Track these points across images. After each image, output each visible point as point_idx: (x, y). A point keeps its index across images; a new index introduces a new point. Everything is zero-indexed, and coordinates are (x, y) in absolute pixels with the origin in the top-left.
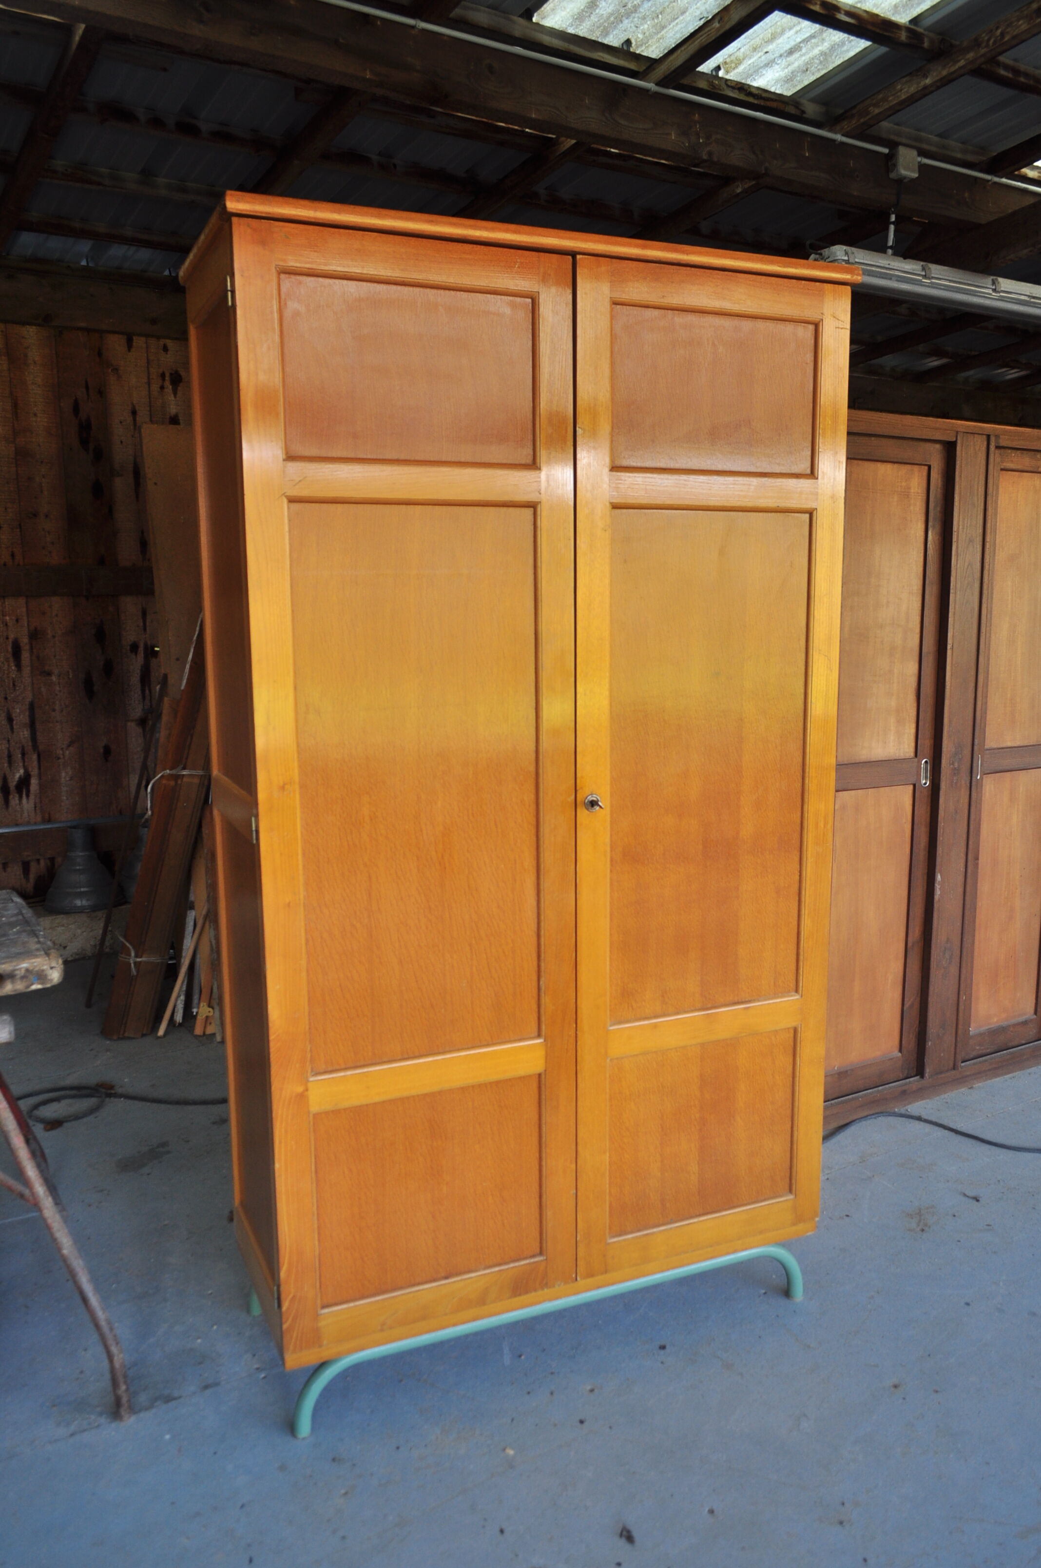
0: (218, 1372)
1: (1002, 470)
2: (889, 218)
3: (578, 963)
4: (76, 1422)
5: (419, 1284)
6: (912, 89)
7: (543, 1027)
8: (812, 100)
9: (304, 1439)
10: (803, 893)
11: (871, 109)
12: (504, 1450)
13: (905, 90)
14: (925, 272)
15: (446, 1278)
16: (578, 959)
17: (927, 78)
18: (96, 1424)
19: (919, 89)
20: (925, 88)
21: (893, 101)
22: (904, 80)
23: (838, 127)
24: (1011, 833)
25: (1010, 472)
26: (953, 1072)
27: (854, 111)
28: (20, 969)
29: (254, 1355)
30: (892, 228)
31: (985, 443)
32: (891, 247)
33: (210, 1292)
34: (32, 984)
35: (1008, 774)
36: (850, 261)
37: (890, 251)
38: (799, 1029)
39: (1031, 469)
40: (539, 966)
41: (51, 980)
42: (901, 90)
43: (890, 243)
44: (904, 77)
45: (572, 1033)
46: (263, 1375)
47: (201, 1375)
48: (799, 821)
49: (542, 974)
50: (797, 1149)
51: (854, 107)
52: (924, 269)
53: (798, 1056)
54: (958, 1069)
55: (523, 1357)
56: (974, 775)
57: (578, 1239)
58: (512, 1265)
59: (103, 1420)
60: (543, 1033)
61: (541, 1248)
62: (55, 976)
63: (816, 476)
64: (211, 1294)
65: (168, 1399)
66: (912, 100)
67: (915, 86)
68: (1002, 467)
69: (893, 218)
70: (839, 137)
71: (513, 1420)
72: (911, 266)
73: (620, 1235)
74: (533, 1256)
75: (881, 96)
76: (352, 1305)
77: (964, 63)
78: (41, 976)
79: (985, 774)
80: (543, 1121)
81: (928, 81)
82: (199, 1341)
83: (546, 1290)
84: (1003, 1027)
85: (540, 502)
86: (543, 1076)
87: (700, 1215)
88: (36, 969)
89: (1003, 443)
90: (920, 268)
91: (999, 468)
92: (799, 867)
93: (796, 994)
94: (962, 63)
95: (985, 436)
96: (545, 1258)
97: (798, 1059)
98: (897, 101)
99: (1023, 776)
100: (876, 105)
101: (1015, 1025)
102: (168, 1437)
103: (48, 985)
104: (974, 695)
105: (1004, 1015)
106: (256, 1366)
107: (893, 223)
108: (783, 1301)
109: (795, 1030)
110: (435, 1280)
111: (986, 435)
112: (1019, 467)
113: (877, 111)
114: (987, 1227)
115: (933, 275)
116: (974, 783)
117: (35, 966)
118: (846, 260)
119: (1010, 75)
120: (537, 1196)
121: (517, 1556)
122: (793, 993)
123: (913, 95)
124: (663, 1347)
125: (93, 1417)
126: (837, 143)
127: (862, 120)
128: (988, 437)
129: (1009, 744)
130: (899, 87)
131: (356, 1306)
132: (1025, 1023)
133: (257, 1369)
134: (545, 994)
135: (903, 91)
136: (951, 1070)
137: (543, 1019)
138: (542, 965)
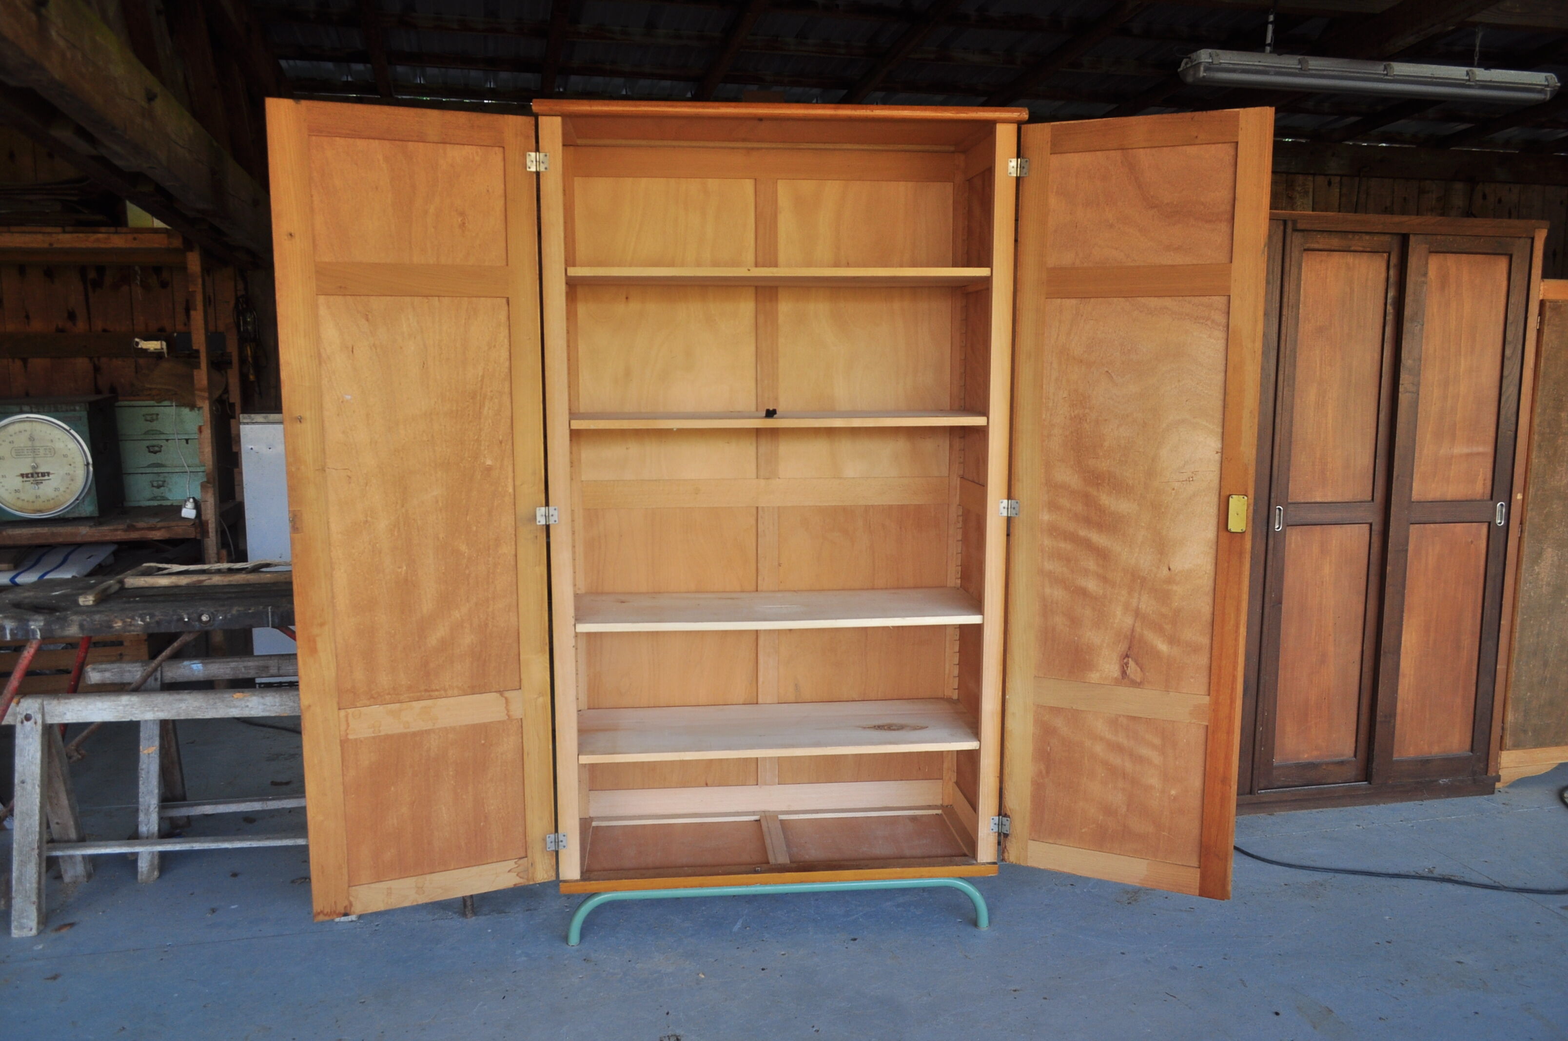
0: (539, 903)
1: (1305, 250)
2: (1268, 18)
9: (573, 947)
14: (1301, 66)
18: (450, 917)
24: (1323, 582)
25: (1317, 252)
26: (1249, 796)
30: (1270, 28)
31: (1282, 228)
32: (1269, 45)
35: (1318, 527)
36: (1214, 63)
37: (1268, 49)
39: (1341, 248)
43: (1269, 41)
47: (528, 904)
52: (1300, 62)
54: (1255, 794)
56: (1271, 525)
59: (455, 916)
68: (1305, 248)
69: (1271, 18)
72: (1290, 62)
79: (1288, 526)
84: (1314, 764)
89: (1299, 226)
90: (1296, 62)
91: (1302, 248)
95: (1281, 222)
99: (1336, 531)
101: (1327, 764)
104: (1270, 453)
105: (1315, 753)
107: (1271, 23)
111: (1283, 220)
112: (1327, 247)
114: (1190, 909)
115: (1310, 67)
116: (1270, 533)
118: (1209, 62)
128: (1285, 222)
129: (1319, 500)
132: (1342, 763)
133: (566, 906)
136: (1247, 794)
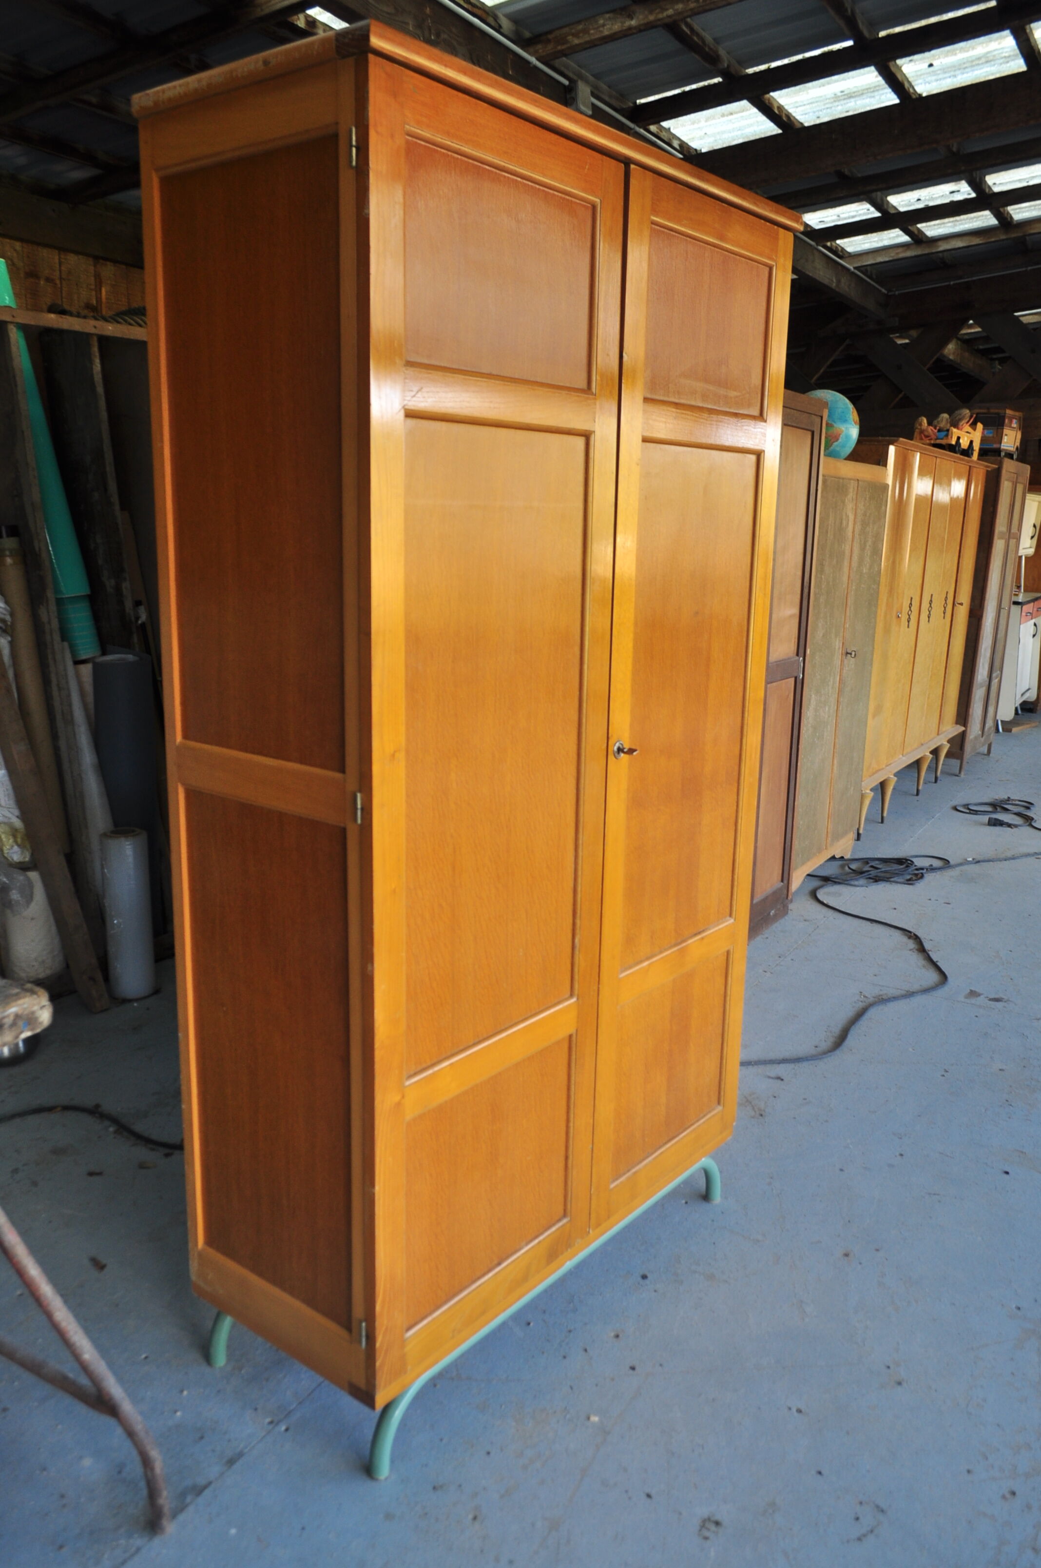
0: (229, 1441)
3: (603, 915)
4: (106, 1556)
5: (479, 1278)
6: (616, 27)
7: (576, 986)
8: (508, 16)
9: (386, 1479)
10: (740, 821)
11: (570, 38)
12: (589, 1418)
13: (608, 26)
15: (499, 1264)
16: (603, 912)
17: (632, 19)
18: (134, 1549)
19: (624, 28)
20: (630, 28)
21: (594, 34)
22: (607, 16)
23: (531, 50)
27: (550, 37)
28: (8, 1016)
29: (256, 1409)
33: (143, 1356)
34: (22, 1032)
38: (732, 951)
40: (574, 924)
41: (41, 1023)
42: (604, 25)
44: (608, 12)
45: (596, 988)
46: (283, 1428)
47: (213, 1451)
48: (737, 753)
49: (578, 931)
50: (726, 1063)
51: (550, 32)
53: (730, 976)
55: (532, 1324)
57: (592, 1192)
58: (546, 1234)
59: (138, 1541)
60: (576, 992)
61: (565, 1210)
62: (45, 1016)
63: (765, 418)
64: (146, 1358)
65: (199, 1491)
66: (613, 38)
67: (620, 24)
70: (533, 60)
71: (571, 1388)
73: (617, 1179)
74: (559, 1220)
75: (580, 27)
76: (429, 1319)
77: (673, 13)
78: (30, 1020)
80: (573, 1082)
81: (633, 23)
82: (179, 1414)
83: (569, 1250)
85: (594, 432)
86: (574, 1036)
87: (666, 1143)
88: (26, 1012)
92: (736, 797)
93: (730, 918)
94: (670, 12)
96: (569, 1219)
97: (729, 979)
98: (599, 36)
100: (576, 35)
102: (233, 1531)
103: (38, 1030)
106: (268, 1420)
108: (705, 1206)
109: (728, 952)
110: (490, 1270)
113: (576, 41)
117: (25, 1009)
119: (689, 32)
120: (562, 1159)
121: (680, 1514)
122: (728, 918)
123: (615, 33)
124: (644, 1277)
125: (123, 1542)
126: (531, 66)
127: (559, 48)
130: (601, 22)
131: (434, 1319)
133: (271, 1423)
134: (579, 951)
135: (605, 27)
137: (576, 977)
138: (578, 921)
